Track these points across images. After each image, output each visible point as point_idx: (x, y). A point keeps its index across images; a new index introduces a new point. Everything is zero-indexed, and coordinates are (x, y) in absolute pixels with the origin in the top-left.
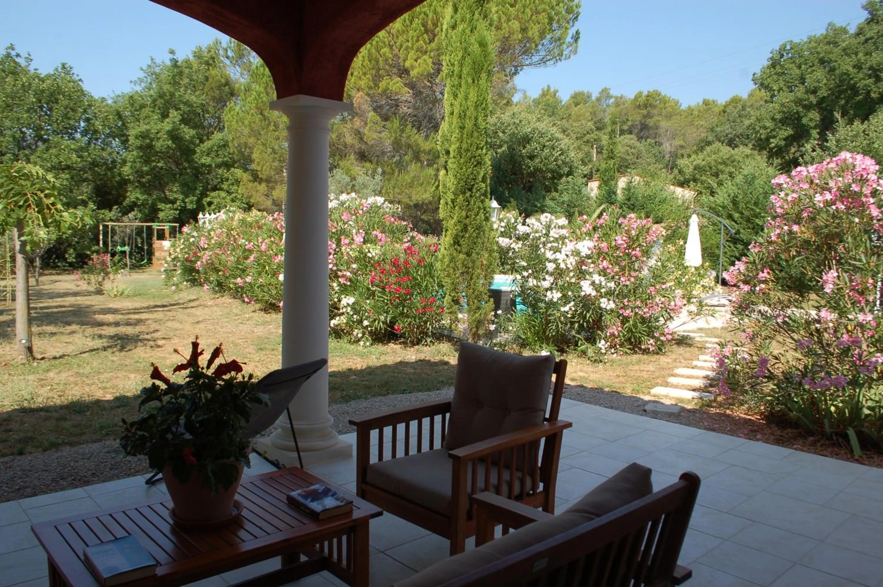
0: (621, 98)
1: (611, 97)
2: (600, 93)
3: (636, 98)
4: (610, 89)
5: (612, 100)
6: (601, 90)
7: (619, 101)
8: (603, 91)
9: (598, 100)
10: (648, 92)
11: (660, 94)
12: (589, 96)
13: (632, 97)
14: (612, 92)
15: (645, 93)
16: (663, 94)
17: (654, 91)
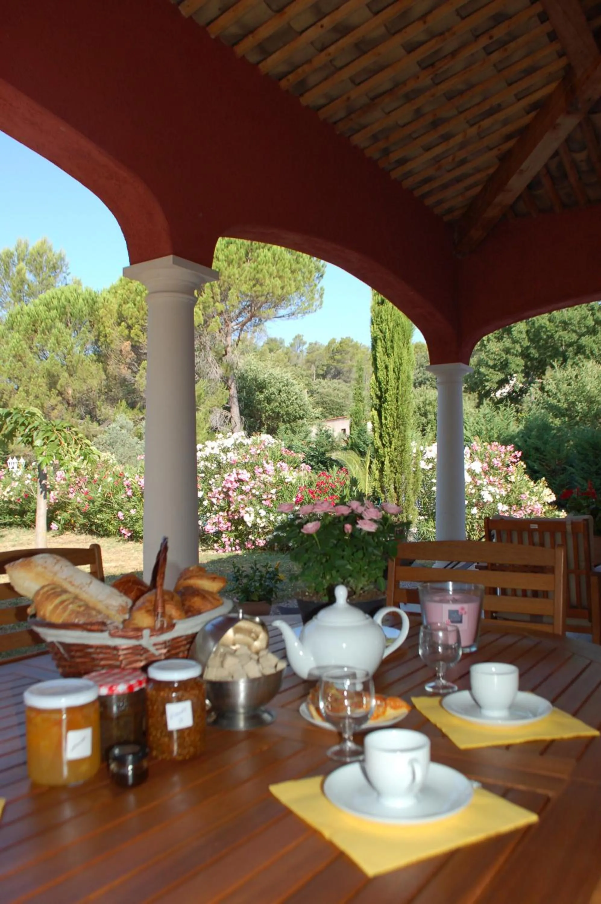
0: (316, 344)
1: (304, 343)
2: (294, 339)
3: (330, 344)
4: (303, 336)
5: (306, 346)
6: (294, 337)
7: (313, 348)
8: (296, 337)
9: (292, 345)
10: (342, 339)
11: (352, 341)
12: (282, 342)
13: (326, 343)
14: (305, 339)
15: (338, 340)
16: (355, 340)
17: (347, 338)
